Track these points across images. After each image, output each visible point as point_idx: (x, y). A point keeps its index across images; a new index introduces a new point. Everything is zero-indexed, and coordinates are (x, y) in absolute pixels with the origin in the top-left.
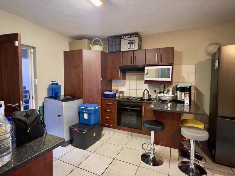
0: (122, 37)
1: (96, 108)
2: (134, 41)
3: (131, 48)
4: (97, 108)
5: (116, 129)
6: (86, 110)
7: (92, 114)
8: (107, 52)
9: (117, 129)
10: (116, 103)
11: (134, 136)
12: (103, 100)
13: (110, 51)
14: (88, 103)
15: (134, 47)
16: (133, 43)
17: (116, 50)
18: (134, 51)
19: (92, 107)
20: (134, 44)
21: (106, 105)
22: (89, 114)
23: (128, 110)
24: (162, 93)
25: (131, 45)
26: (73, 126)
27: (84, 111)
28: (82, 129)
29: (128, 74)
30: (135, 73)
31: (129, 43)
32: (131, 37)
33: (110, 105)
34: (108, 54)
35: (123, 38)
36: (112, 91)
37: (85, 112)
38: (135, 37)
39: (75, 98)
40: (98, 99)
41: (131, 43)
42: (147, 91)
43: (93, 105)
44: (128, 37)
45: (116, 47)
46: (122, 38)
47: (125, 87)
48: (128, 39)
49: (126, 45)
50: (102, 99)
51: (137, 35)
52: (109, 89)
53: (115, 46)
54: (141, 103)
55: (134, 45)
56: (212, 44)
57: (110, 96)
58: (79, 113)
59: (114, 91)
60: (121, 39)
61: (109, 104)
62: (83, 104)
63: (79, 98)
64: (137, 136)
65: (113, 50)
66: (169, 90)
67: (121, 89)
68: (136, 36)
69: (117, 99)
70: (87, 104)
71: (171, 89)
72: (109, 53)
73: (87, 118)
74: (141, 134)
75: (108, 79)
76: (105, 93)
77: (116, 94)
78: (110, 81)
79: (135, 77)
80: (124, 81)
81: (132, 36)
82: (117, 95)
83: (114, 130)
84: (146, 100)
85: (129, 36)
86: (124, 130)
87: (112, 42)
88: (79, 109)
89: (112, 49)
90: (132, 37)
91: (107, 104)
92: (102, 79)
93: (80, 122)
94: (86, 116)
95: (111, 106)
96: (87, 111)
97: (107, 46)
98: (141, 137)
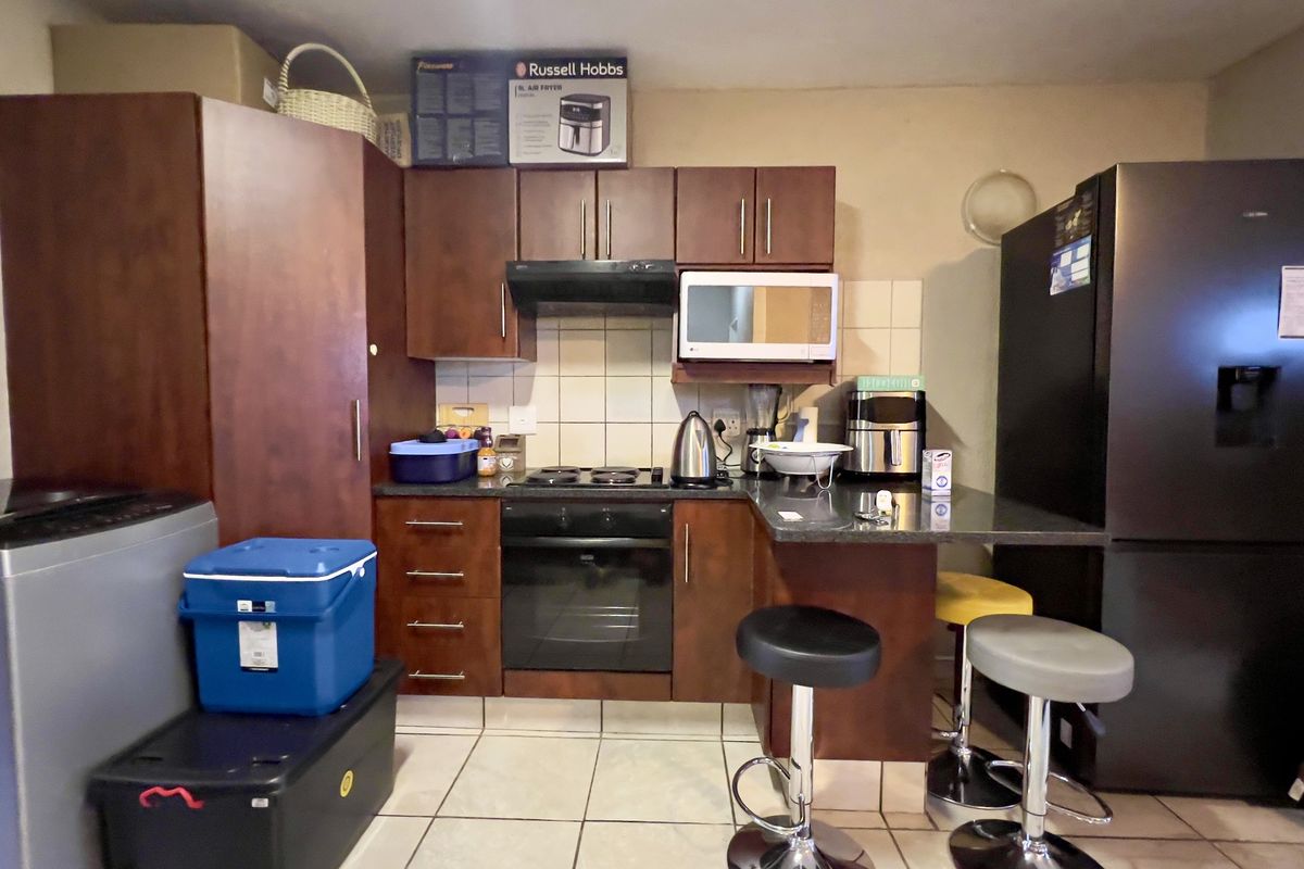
0: (521, 69)
1: (353, 568)
2: (599, 106)
3: (582, 147)
4: (357, 568)
5: (492, 694)
6: (258, 594)
7: (319, 625)
8: (404, 161)
9: (502, 690)
10: (491, 516)
11: (621, 717)
12: (383, 505)
13: (427, 153)
14: (266, 531)
15: (606, 142)
16: (593, 115)
17: (472, 151)
18: (601, 173)
19: (321, 568)
20: (600, 123)
21: (413, 539)
22: (294, 626)
23: (583, 557)
24: (767, 437)
25: (583, 132)
26: (131, 757)
27: (245, 605)
28: (231, 776)
29: (553, 323)
30: (599, 322)
31: (566, 112)
32: (579, 76)
33: (447, 532)
34: (408, 177)
35: (527, 76)
36: (442, 438)
37: (246, 617)
38: (608, 76)
39: (141, 498)
40: (345, 496)
41: (582, 113)
42: (700, 427)
43: (324, 546)
44: (563, 71)
45: (472, 129)
46: (516, 77)
47: (532, 408)
48: (560, 87)
49: (547, 125)
50: (376, 497)
51: (619, 70)
52: (422, 429)
53: (467, 122)
54: (670, 502)
55: (599, 133)
56: (997, 176)
57: (444, 475)
58: (187, 627)
59: (457, 437)
60: (513, 84)
61: (433, 531)
62: (223, 544)
63: (180, 499)
64: (641, 717)
65: (450, 147)
66: (803, 417)
67: (502, 423)
68: (616, 76)
69: (486, 485)
70: (260, 541)
71: (811, 414)
72: (418, 167)
73: (271, 661)
74: (672, 699)
75: (410, 355)
76: (402, 448)
77: (474, 456)
78: (425, 371)
79: (596, 346)
80: (523, 368)
81: (589, 69)
82: (485, 464)
83: (473, 703)
84: (699, 481)
85: (569, 69)
86: (551, 693)
87: (444, 93)
88: (186, 591)
89: (443, 144)
90: (586, 75)
91: (418, 530)
92: (374, 349)
93: (205, 699)
94: (259, 647)
95: (455, 541)
96: (270, 606)
97: (401, 118)
98: (665, 719)
